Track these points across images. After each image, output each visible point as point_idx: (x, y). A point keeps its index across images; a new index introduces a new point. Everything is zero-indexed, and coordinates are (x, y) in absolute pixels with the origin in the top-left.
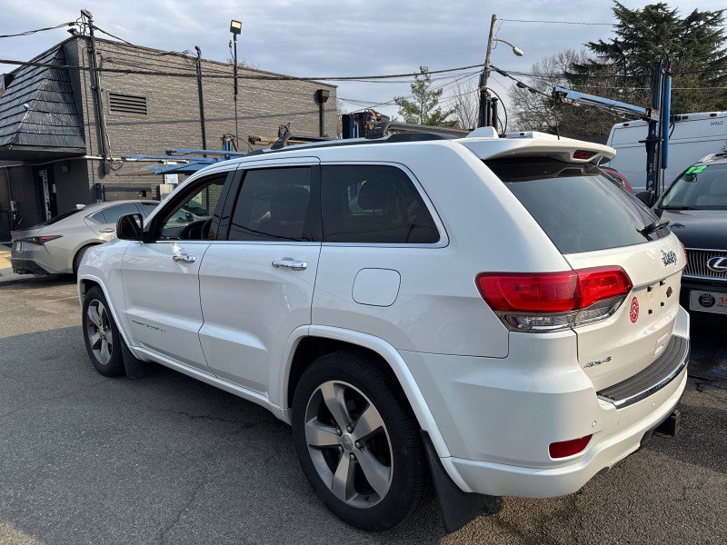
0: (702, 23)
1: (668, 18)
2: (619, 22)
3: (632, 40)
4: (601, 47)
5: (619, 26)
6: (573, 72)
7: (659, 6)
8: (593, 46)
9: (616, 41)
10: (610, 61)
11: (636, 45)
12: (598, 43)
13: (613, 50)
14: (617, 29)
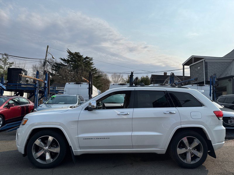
0: (88, 60)
1: (81, 57)
2: (69, 54)
3: (72, 60)
4: (64, 60)
5: (69, 55)
6: (56, 65)
7: (78, 53)
8: (62, 59)
9: (68, 59)
10: (66, 64)
11: (73, 62)
12: (63, 59)
13: (67, 61)
14: (68, 56)
